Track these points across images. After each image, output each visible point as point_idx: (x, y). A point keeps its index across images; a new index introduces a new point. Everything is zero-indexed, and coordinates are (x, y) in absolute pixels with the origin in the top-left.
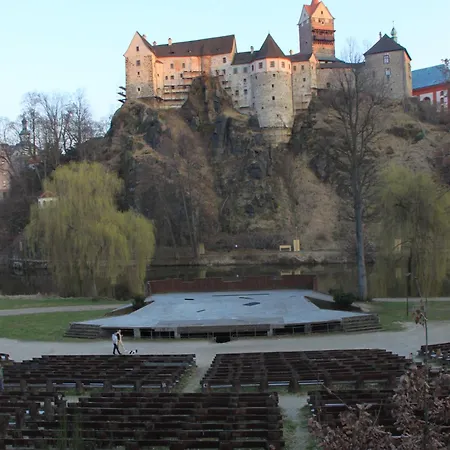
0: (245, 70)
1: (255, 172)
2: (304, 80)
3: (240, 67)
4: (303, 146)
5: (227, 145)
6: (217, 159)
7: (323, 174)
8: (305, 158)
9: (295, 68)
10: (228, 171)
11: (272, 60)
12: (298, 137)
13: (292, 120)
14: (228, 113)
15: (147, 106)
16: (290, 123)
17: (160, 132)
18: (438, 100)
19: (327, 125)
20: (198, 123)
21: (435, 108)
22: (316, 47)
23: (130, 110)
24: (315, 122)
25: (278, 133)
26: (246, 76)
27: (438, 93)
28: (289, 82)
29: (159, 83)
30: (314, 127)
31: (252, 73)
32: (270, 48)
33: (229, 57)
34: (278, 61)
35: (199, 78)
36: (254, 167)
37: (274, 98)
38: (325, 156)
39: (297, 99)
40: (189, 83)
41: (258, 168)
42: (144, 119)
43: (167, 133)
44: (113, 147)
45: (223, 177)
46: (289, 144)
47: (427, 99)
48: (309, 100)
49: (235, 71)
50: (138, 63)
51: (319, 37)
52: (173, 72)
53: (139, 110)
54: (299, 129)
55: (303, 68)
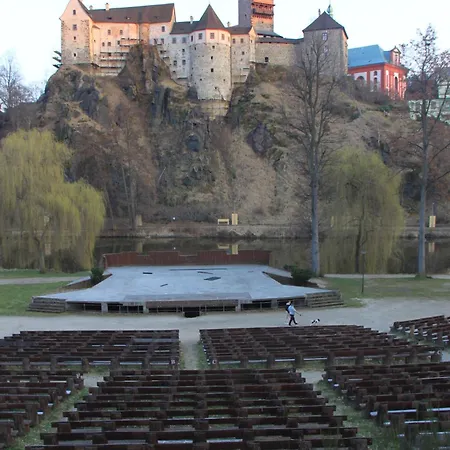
0: (184, 40)
1: (192, 145)
2: (243, 53)
3: (179, 37)
4: (241, 121)
5: (165, 116)
6: (155, 130)
7: (260, 148)
8: (242, 131)
9: (234, 41)
10: (165, 143)
11: (212, 31)
12: (236, 110)
13: (230, 93)
14: (166, 84)
15: (84, 73)
16: (228, 96)
17: (97, 100)
18: (372, 79)
19: (266, 100)
20: (135, 93)
21: (369, 88)
22: (255, 20)
23: (66, 75)
24: (253, 96)
25: (217, 106)
26: (184, 46)
27: (372, 73)
28: (228, 55)
29: (96, 49)
30: (252, 101)
31: (191, 43)
32: (210, 20)
33: (168, 27)
34: (218, 33)
35: (137, 46)
36: (191, 139)
37: (212, 70)
38: (262, 131)
39: (235, 72)
40: (127, 51)
41: (197, 140)
42: (81, 85)
43: (104, 102)
44: (48, 114)
45: (160, 148)
46: (226, 118)
47: (361, 78)
48: (247, 73)
49: (174, 41)
50: (75, 27)
51: (258, 10)
52: (111, 39)
53: (75, 77)
54: (236, 102)
55: (242, 40)
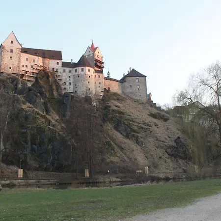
2: (100, 83)
3: (67, 69)
7: (125, 134)
8: (110, 125)
9: (95, 76)
23: (8, 79)
24: (110, 106)
26: (70, 75)
30: (110, 109)
31: (75, 73)
33: (60, 62)
35: (43, 71)
40: (36, 71)
48: (103, 94)
49: (64, 71)
50: (12, 51)
51: (98, 64)
52: (27, 63)
55: (99, 76)
